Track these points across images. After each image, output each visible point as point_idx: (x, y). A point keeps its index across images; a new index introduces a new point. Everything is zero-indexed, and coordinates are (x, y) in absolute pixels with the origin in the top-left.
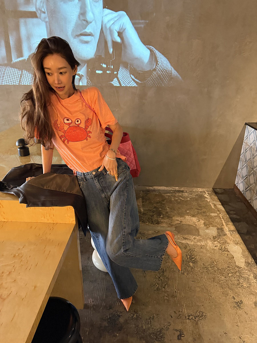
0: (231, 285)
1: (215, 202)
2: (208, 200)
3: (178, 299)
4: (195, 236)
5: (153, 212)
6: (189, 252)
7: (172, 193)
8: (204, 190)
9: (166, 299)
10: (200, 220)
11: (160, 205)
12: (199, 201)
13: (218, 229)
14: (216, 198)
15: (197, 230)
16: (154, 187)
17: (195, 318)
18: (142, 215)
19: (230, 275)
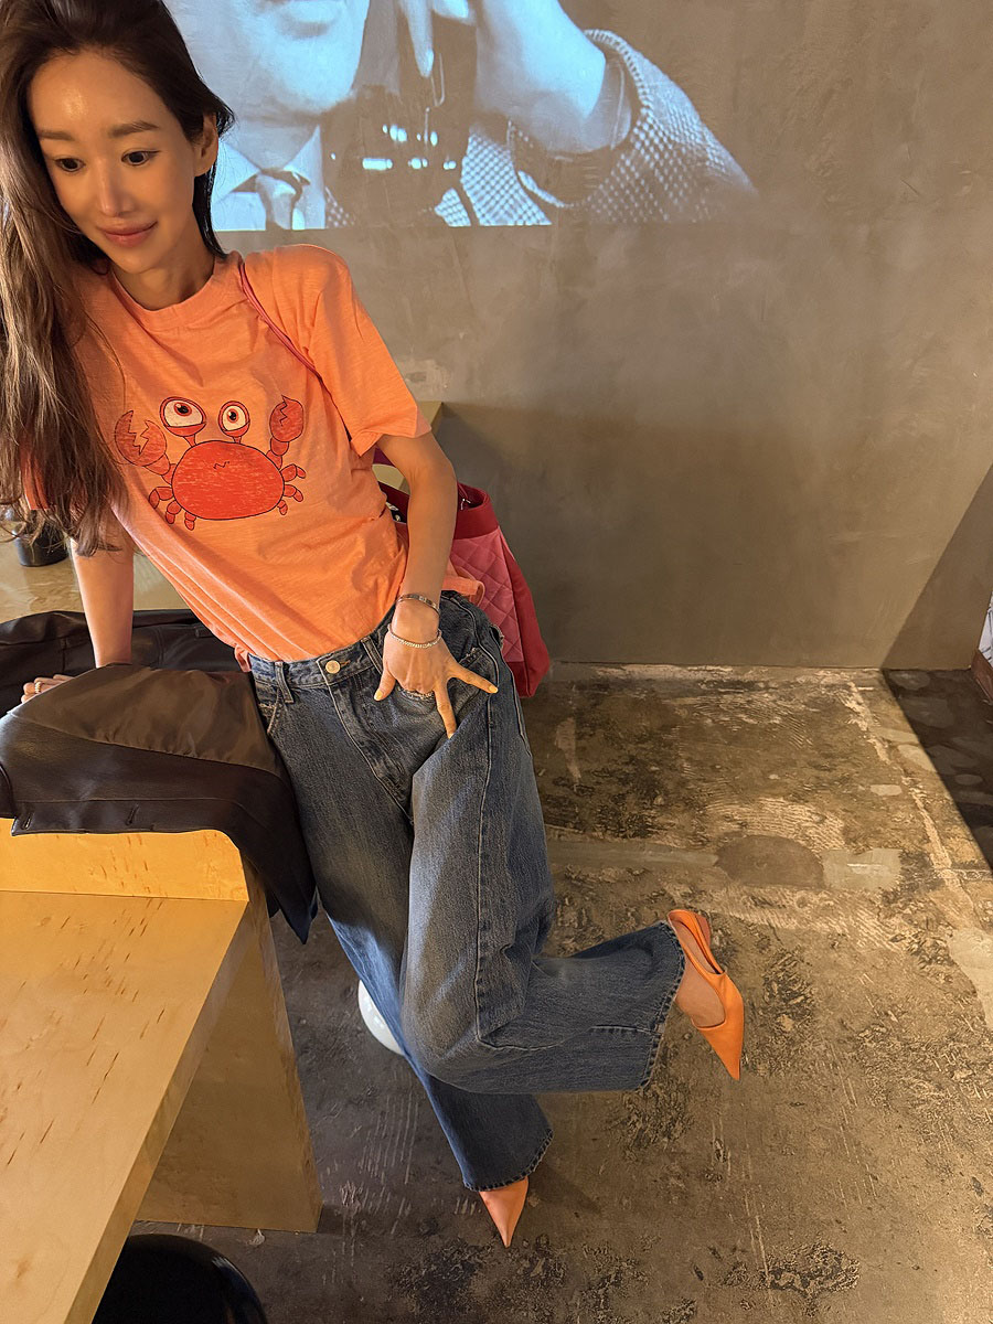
0: (962, 1124)
1: (891, 731)
2: (863, 725)
3: (730, 1190)
4: (802, 893)
5: (620, 779)
6: (778, 968)
7: (704, 693)
8: (845, 676)
9: (677, 1190)
10: (828, 814)
11: (652, 750)
12: (824, 729)
13: (905, 857)
14: (895, 713)
15: (815, 864)
16: (629, 668)
17: (805, 1284)
18: (577, 795)
19: (958, 1075)
